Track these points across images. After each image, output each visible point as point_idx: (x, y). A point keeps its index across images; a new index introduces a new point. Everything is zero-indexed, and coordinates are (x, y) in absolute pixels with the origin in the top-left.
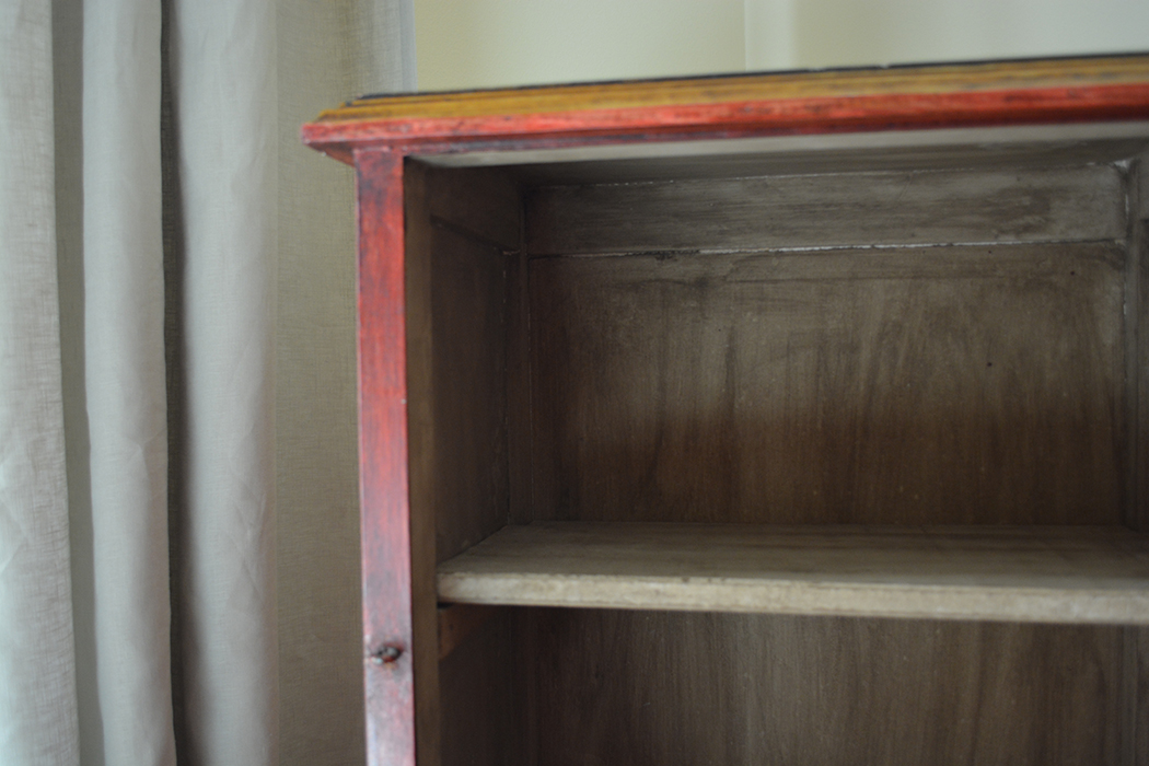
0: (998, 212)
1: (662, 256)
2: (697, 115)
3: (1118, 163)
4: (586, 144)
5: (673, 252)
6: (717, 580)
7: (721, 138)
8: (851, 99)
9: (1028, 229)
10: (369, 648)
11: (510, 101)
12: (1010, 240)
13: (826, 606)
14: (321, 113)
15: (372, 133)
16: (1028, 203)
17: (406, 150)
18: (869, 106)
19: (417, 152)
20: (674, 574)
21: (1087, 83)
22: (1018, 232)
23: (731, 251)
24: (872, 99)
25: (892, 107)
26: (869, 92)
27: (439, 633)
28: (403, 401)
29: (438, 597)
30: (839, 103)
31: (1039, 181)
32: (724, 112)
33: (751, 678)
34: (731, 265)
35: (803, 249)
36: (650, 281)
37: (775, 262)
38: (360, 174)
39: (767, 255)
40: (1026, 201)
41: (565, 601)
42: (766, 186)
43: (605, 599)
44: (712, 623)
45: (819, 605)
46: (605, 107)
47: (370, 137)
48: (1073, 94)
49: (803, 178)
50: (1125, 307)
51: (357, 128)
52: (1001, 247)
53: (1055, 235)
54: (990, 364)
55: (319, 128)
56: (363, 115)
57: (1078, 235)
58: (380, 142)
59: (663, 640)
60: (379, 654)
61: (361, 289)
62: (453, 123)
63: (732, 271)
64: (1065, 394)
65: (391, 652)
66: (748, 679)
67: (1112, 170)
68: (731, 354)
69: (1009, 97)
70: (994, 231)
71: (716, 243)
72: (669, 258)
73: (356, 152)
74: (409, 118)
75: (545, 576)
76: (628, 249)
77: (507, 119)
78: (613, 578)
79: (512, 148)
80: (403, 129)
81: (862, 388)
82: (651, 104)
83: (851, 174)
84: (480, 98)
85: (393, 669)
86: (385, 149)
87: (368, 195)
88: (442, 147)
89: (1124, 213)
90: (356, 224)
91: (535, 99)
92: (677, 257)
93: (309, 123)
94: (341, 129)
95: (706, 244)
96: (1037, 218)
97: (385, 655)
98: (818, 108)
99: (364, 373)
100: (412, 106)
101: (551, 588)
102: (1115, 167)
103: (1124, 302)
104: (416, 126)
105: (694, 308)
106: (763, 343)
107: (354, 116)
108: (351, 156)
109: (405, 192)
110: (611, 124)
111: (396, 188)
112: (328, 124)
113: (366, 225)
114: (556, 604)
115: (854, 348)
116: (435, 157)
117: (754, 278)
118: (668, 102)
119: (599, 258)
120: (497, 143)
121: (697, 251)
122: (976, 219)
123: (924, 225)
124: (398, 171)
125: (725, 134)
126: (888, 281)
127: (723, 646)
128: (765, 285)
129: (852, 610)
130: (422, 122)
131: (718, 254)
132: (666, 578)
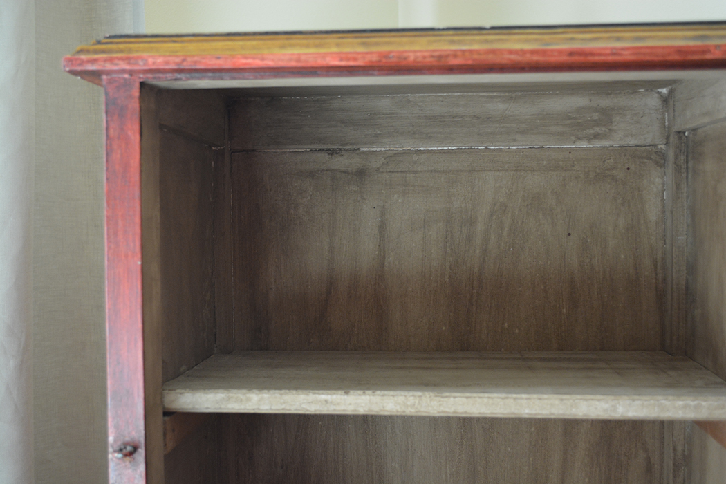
0: (576, 124)
1: (332, 152)
2: (355, 59)
3: (660, 90)
4: (275, 76)
5: (340, 149)
6: (369, 392)
7: (372, 75)
8: (464, 51)
9: (596, 136)
10: (112, 446)
11: (219, 44)
12: (584, 144)
13: (447, 410)
14: (78, 48)
15: (117, 64)
16: (597, 118)
17: (142, 77)
18: (476, 56)
19: (151, 79)
20: (339, 388)
21: (624, 45)
22: (590, 139)
23: (383, 149)
24: (478, 52)
25: (491, 58)
26: (476, 47)
27: (165, 435)
28: (139, 263)
29: (164, 408)
30: (455, 54)
31: (605, 102)
32: (375, 58)
33: (397, 466)
34: (383, 159)
35: (436, 148)
36: (323, 170)
37: (415, 158)
38: (107, 94)
39: (409, 153)
40: (596, 116)
41: (259, 409)
42: (409, 101)
43: (288, 408)
44: (367, 423)
45: (442, 409)
46: (289, 51)
47: (116, 68)
48: (615, 52)
49: (435, 96)
50: (665, 193)
51: (106, 60)
52: (577, 149)
53: (615, 141)
54: (569, 234)
55: (76, 59)
56: (110, 51)
57: (632, 141)
58: (123, 71)
59: (331, 439)
60: (120, 450)
61: (107, 179)
62: (178, 60)
63: (383, 164)
64: (622, 256)
65: (129, 449)
66: (395, 467)
67: (657, 95)
68: (382, 226)
69: (572, 53)
70: (573, 138)
71: (371, 143)
72: (337, 153)
73: (104, 77)
74: (145, 55)
75: (244, 391)
76: (306, 147)
77: (218, 58)
78: (294, 392)
79: (222, 79)
80: (141, 63)
81: (478, 251)
82: (323, 51)
83: (470, 94)
84: (198, 41)
85: (130, 462)
86: (126, 76)
87: (112, 109)
88: (169, 76)
89: (665, 126)
90: (105, 132)
91: (238, 44)
92: (343, 152)
93: (69, 56)
94: (94, 61)
95: (365, 144)
96: (603, 129)
97: (124, 451)
98: (440, 57)
99: (109, 242)
100: (147, 45)
101: (249, 400)
102: (658, 93)
103: (665, 190)
104: (150, 61)
105: (355, 191)
106: (406, 217)
107: (103, 52)
108: (101, 80)
109: (141, 107)
110: (293, 64)
111: (134, 105)
112: (83, 57)
113: (112, 132)
114: (252, 412)
115: (472, 222)
116: (164, 82)
117: (400, 170)
118: (335, 50)
119: (284, 153)
120: (210, 74)
121: (358, 149)
122: (560, 129)
123: (523, 132)
124: (136, 92)
125: (376, 72)
126: (497, 173)
127: (376, 443)
128: (408, 175)
129: (466, 413)
130: (154, 59)
131: (373, 151)
132: (333, 392)
